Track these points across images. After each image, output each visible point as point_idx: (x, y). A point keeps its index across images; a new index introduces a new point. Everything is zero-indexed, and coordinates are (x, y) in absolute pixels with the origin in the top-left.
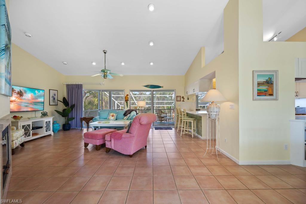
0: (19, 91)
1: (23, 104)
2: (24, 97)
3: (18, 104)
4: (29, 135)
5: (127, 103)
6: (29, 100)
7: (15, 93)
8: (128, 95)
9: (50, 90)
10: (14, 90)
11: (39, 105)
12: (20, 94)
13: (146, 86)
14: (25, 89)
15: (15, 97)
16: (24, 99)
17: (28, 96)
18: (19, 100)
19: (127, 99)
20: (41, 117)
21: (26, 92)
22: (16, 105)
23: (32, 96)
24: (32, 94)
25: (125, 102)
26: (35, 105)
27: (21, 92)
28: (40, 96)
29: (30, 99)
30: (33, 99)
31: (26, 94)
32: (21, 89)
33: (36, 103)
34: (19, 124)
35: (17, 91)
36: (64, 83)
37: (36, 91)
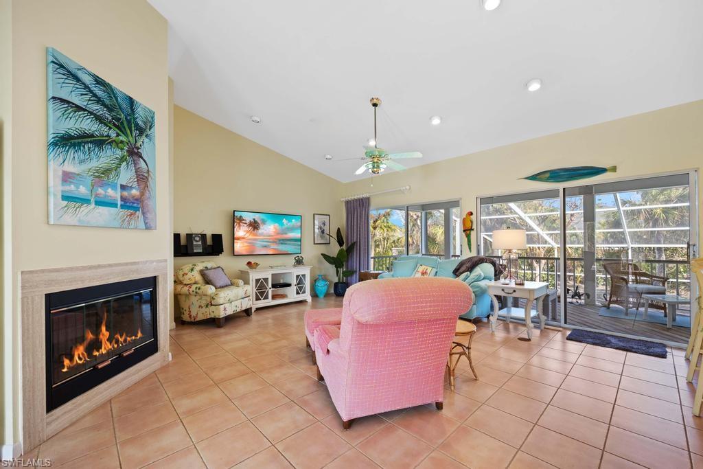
0: (252, 220)
1: (259, 243)
2: (260, 231)
3: (250, 243)
4: (266, 298)
5: (468, 236)
6: (269, 236)
7: (245, 225)
8: (471, 214)
9: (316, 216)
10: (244, 220)
11: (289, 244)
12: (254, 225)
13: (534, 178)
14: (262, 216)
15: (244, 231)
16: (262, 235)
17: (269, 228)
18: (251, 237)
19: (468, 226)
20: (295, 266)
21: (264, 222)
22: (247, 244)
23: (275, 228)
24: (277, 225)
25: (464, 234)
26: (282, 243)
27: (255, 222)
28: (292, 229)
29: (273, 234)
30: (278, 234)
31: (264, 226)
32: (257, 217)
33: (283, 240)
34: (251, 276)
35: (248, 222)
36: (342, 200)
37: (284, 220)
